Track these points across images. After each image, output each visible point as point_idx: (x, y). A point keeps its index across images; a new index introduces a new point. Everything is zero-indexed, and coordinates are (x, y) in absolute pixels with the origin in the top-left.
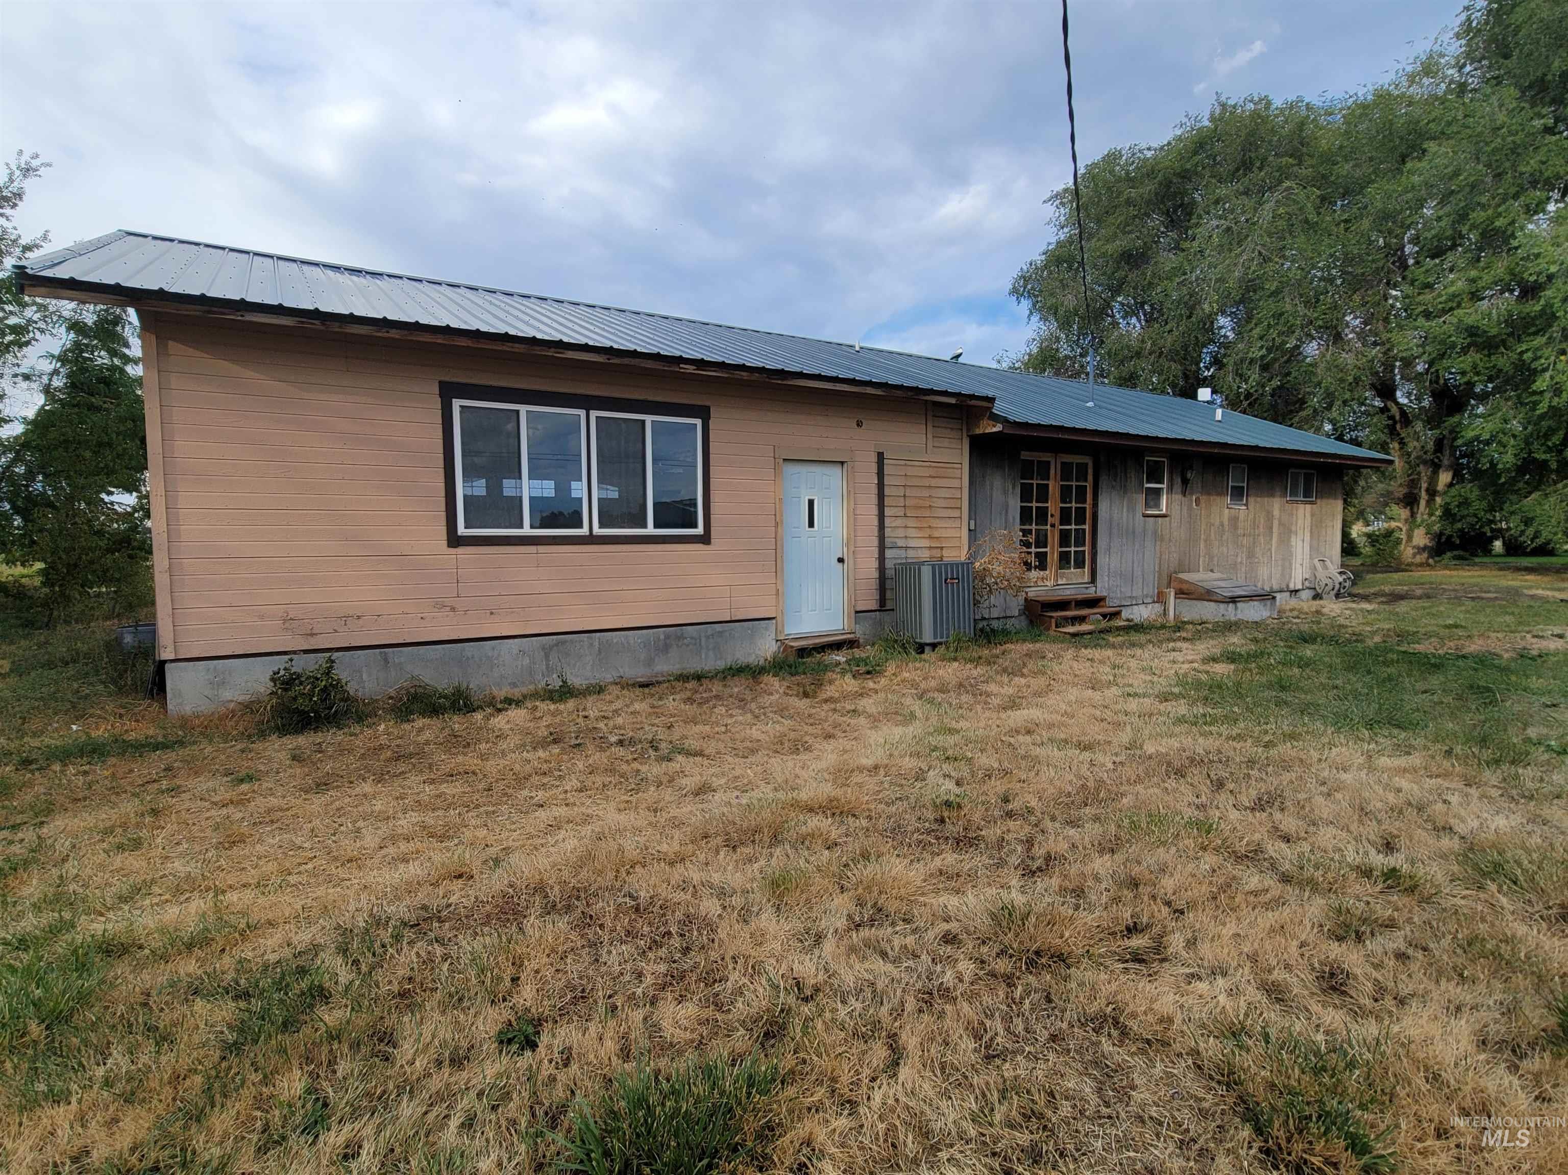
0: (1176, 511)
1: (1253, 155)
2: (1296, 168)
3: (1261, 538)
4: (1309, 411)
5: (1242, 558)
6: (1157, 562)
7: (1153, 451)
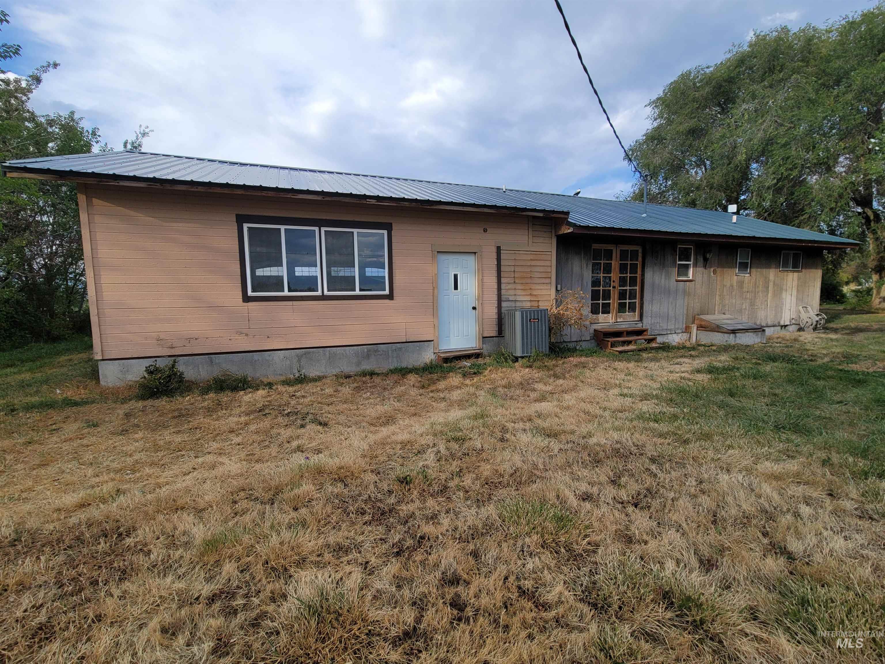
0: (699, 278)
1: (776, 63)
2: (805, 68)
3: (760, 293)
4: (806, 216)
5: (746, 305)
6: (685, 308)
7: (683, 242)
